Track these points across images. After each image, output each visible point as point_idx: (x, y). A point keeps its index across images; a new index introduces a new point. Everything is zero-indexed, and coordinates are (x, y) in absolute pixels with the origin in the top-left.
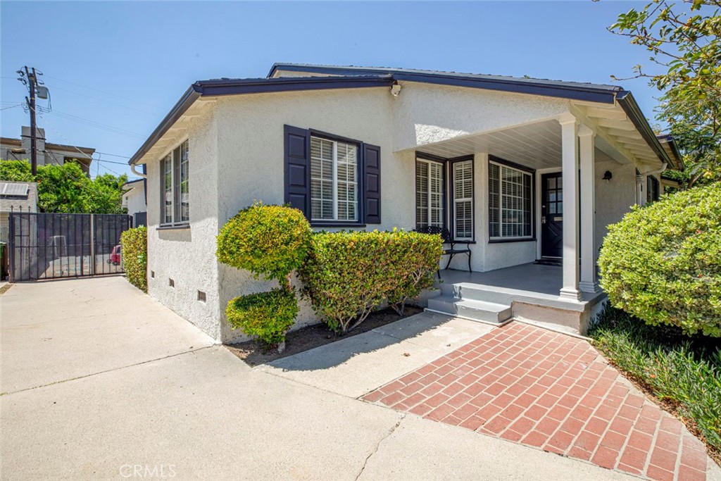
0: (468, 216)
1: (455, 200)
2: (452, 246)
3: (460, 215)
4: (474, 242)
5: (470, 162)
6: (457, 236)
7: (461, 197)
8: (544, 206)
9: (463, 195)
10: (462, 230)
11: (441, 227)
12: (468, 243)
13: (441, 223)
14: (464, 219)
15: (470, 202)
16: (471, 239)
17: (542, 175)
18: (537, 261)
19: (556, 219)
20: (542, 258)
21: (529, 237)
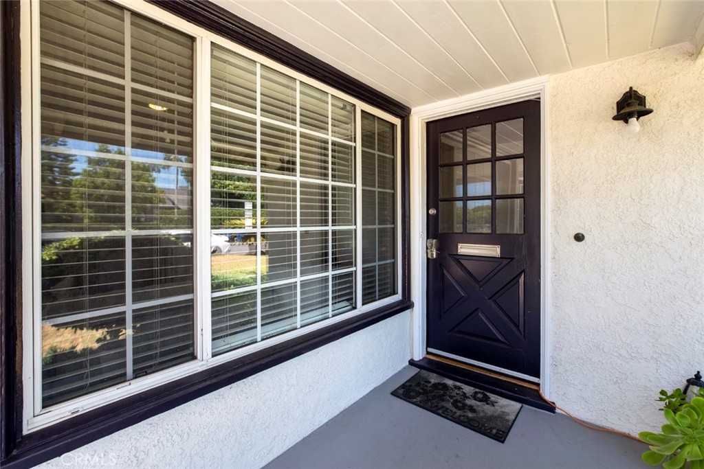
8: (432, 211)
17: (428, 124)
18: (412, 363)
19: (465, 249)
20: (428, 353)
21: (398, 297)
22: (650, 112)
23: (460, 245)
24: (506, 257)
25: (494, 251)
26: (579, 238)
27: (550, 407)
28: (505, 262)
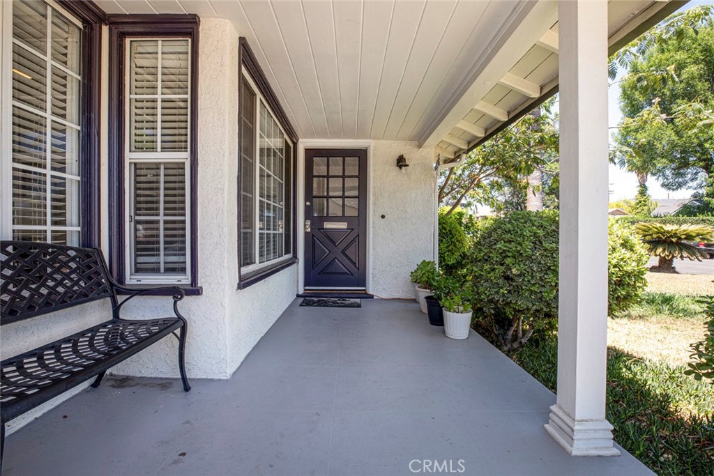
0: (175, 206)
1: (130, 157)
2: (116, 309)
3: (145, 204)
4: (194, 290)
5: (184, 45)
6: (138, 270)
7: (153, 149)
8: (308, 203)
9: (159, 145)
10: (154, 251)
11: (73, 241)
12: (176, 293)
13: (73, 229)
14: (161, 218)
15: (181, 166)
16: (184, 280)
17: (306, 150)
18: (298, 296)
19: (328, 225)
20: (305, 290)
21: (290, 256)
22: (408, 165)
23: (325, 223)
24: (351, 229)
25: (343, 226)
26: (383, 217)
27: (371, 297)
28: (349, 231)
